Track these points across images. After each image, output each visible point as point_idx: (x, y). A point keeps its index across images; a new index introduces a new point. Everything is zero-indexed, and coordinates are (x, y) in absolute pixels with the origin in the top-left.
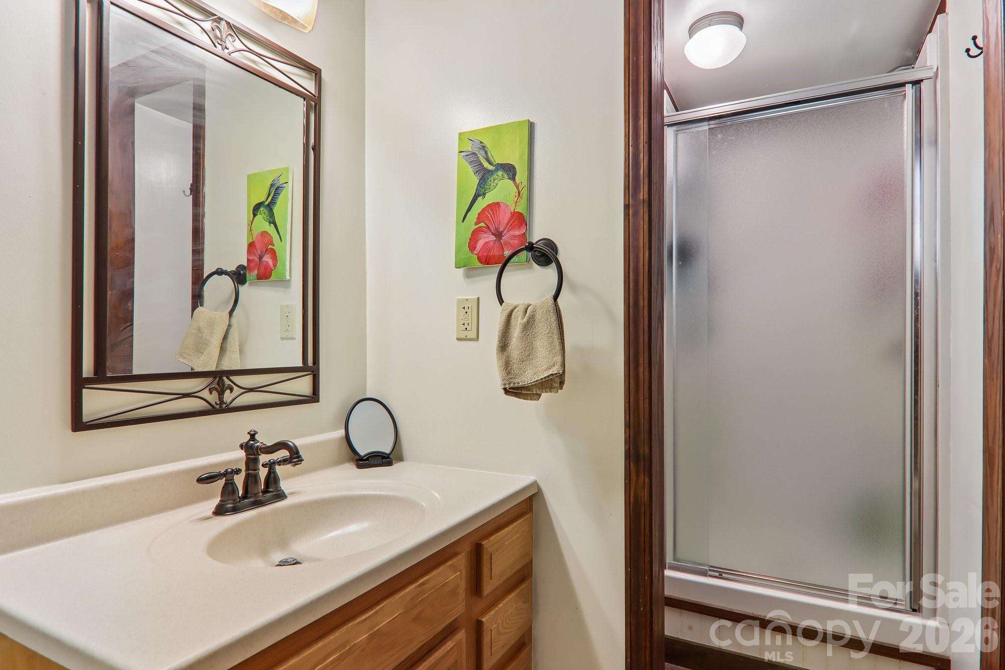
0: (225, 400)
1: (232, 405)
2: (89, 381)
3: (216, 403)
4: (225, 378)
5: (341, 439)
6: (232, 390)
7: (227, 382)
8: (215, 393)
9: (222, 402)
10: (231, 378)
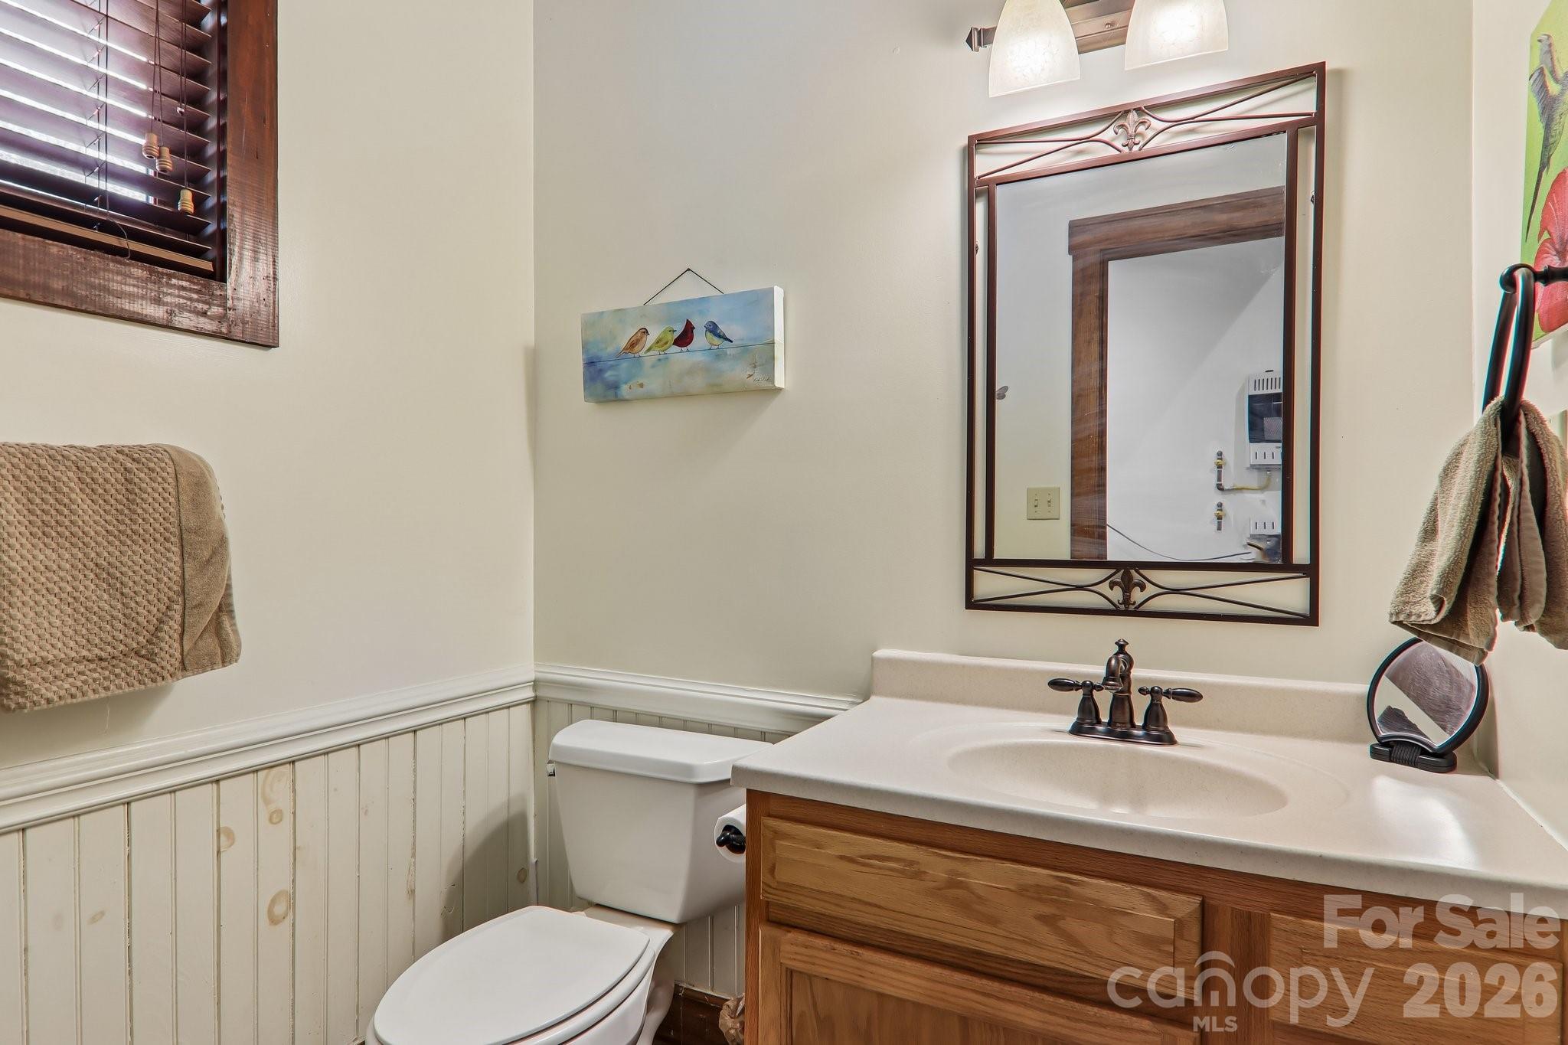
0: (1132, 600)
1: (1142, 608)
2: (981, 562)
3: (1118, 601)
4: (1133, 572)
5: (1358, 697)
6: (1143, 588)
7: (1136, 577)
8: (1117, 589)
9: (1126, 601)
10: (1141, 571)
